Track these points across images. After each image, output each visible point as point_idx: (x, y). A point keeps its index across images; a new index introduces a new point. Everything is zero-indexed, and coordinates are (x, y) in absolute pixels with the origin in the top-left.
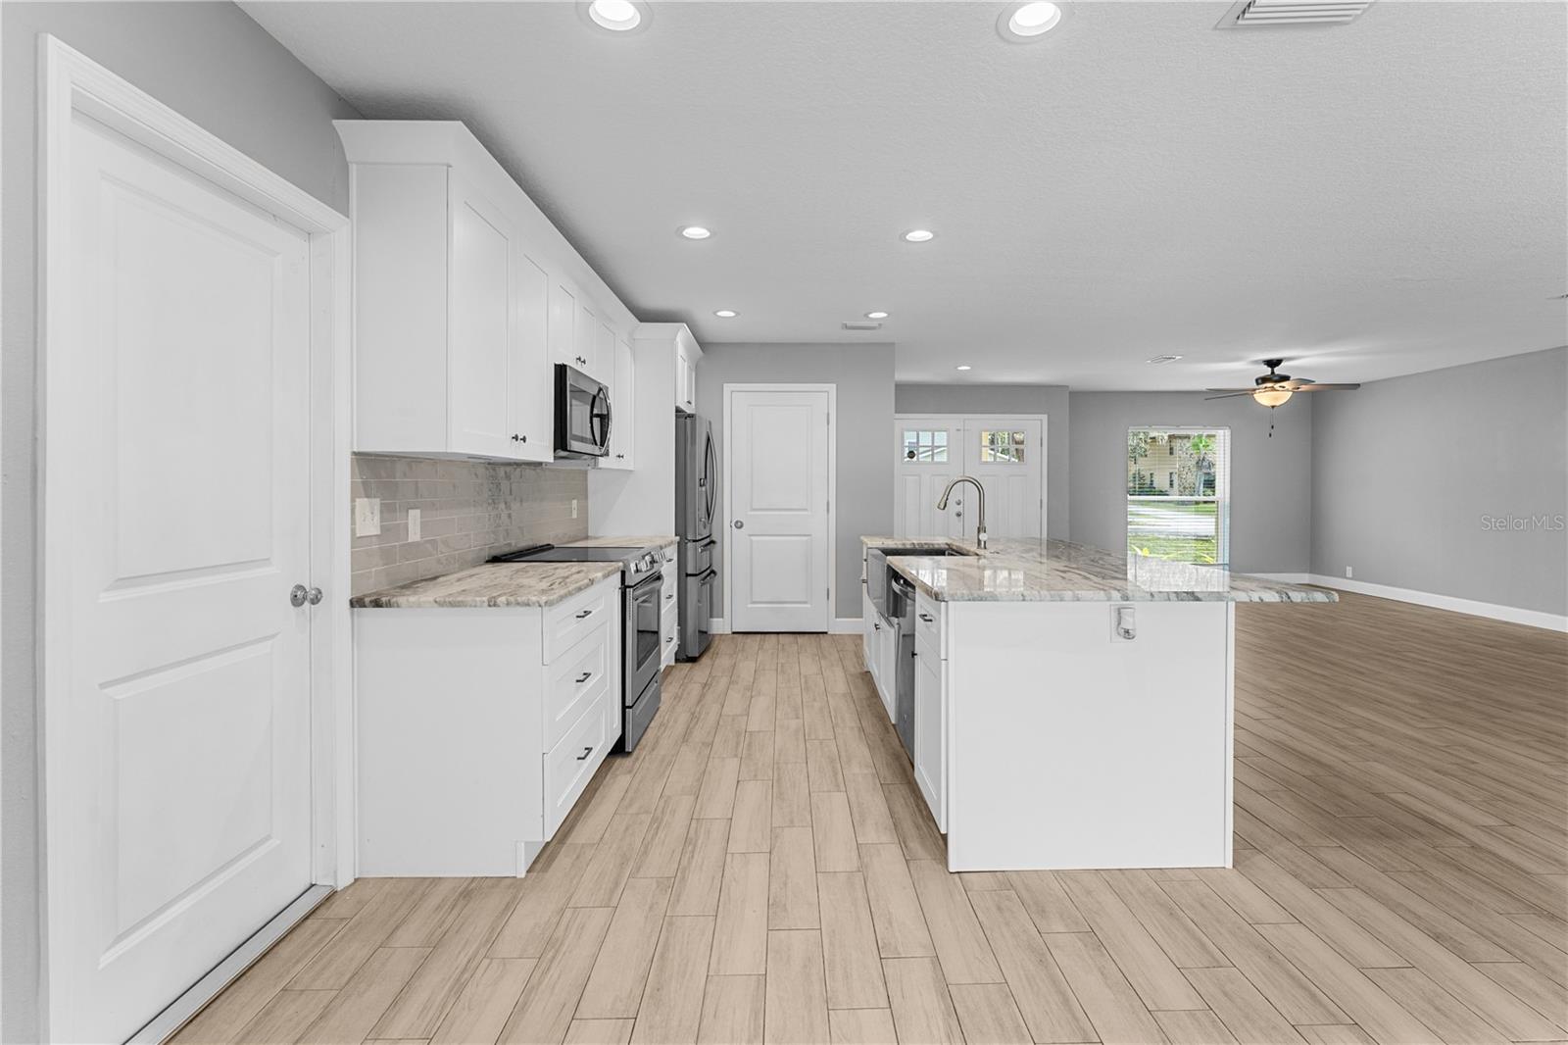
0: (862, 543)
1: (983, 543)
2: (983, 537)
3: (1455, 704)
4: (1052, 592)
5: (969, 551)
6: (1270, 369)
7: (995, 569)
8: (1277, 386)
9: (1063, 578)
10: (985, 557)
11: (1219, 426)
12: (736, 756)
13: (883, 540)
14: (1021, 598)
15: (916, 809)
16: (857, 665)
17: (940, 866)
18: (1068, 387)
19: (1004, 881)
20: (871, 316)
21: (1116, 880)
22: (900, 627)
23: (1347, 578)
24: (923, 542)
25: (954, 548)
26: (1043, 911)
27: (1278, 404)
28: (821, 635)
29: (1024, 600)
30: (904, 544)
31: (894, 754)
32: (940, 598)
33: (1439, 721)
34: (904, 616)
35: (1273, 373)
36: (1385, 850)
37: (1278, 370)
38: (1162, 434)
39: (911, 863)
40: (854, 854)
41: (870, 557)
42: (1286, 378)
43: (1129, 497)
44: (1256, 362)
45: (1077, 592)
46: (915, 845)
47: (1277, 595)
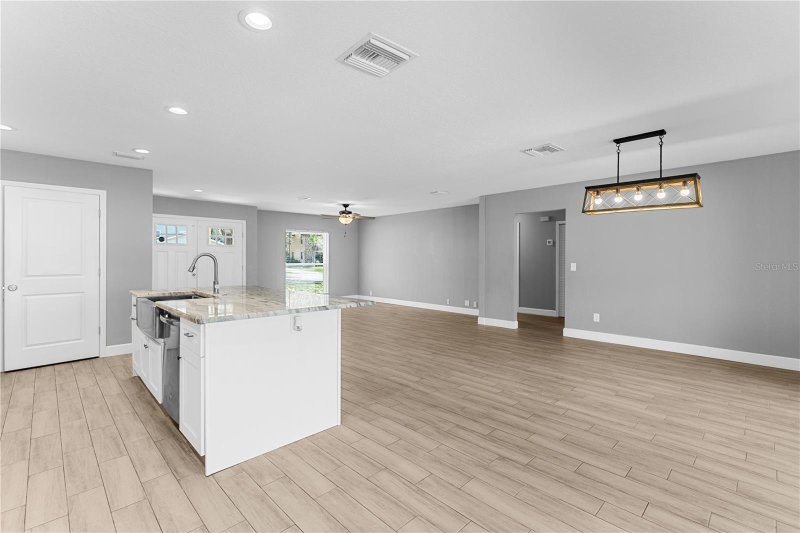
0: (131, 294)
1: (217, 290)
2: (217, 287)
3: (405, 339)
4: (264, 313)
5: (209, 295)
6: (345, 208)
7: (225, 304)
8: (347, 216)
9: (267, 305)
10: (218, 298)
11: (324, 231)
12: (23, 459)
13: (149, 292)
14: (247, 317)
15: (181, 449)
16: (126, 374)
17: (200, 475)
18: (256, 207)
19: (239, 469)
20: (137, 151)
21: (293, 448)
22: (165, 344)
23: (369, 295)
24: (177, 292)
25: (198, 294)
26: (261, 476)
27: (347, 223)
28: (93, 360)
29: (249, 318)
30: (164, 294)
31: (161, 422)
32: (201, 322)
33: (402, 347)
34: (169, 336)
35: (346, 210)
36: (390, 399)
37: (348, 209)
38: (298, 233)
39: (181, 482)
40: (140, 491)
41: (139, 303)
42: (350, 213)
43: (287, 264)
44: (339, 204)
45: (276, 311)
46: (182, 470)
47: (356, 304)
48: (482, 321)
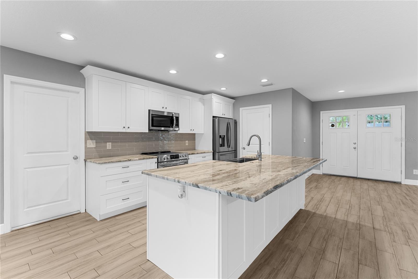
14: (156, 176)
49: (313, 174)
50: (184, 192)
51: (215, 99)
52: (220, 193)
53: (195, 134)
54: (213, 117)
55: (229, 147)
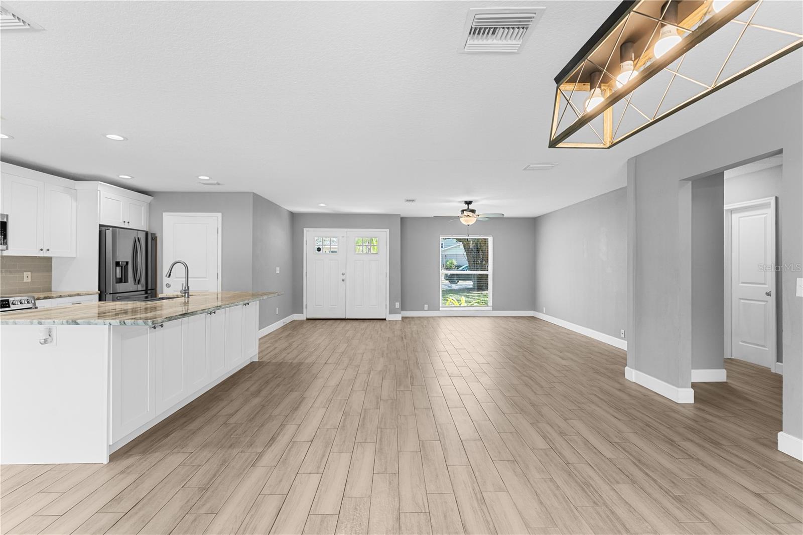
6: (467, 206)
8: (470, 214)
18: (400, 215)
20: (200, 177)
23: (543, 313)
27: (470, 224)
35: (468, 208)
37: (471, 207)
42: (474, 211)
44: (460, 202)
48: (632, 375)
49: (294, 321)
50: (50, 336)
51: (105, 191)
52: (111, 325)
53: (51, 258)
54: (101, 226)
55: (138, 283)
